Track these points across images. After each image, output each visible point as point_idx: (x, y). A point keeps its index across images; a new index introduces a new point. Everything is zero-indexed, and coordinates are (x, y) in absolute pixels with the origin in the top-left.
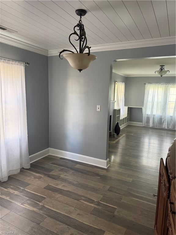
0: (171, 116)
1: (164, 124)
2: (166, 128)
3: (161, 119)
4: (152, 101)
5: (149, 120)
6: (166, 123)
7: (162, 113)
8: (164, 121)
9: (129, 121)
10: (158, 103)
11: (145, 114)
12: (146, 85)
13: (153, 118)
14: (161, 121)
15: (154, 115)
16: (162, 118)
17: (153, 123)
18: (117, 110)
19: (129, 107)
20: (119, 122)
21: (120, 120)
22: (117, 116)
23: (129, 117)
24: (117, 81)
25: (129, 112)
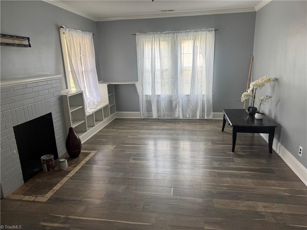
0: (187, 95)
1: (177, 110)
2: (181, 117)
3: (170, 102)
4: (152, 69)
5: (151, 106)
6: (180, 109)
7: (172, 91)
8: (176, 106)
9: (117, 111)
10: (162, 72)
11: (143, 95)
12: (137, 37)
13: (158, 102)
14: (171, 105)
15: (159, 96)
16: (173, 99)
17: (158, 110)
18: (70, 96)
19: (110, 85)
20: (84, 121)
21: (86, 116)
22: (70, 111)
23: (115, 104)
24: (63, 27)
25: (113, 94)
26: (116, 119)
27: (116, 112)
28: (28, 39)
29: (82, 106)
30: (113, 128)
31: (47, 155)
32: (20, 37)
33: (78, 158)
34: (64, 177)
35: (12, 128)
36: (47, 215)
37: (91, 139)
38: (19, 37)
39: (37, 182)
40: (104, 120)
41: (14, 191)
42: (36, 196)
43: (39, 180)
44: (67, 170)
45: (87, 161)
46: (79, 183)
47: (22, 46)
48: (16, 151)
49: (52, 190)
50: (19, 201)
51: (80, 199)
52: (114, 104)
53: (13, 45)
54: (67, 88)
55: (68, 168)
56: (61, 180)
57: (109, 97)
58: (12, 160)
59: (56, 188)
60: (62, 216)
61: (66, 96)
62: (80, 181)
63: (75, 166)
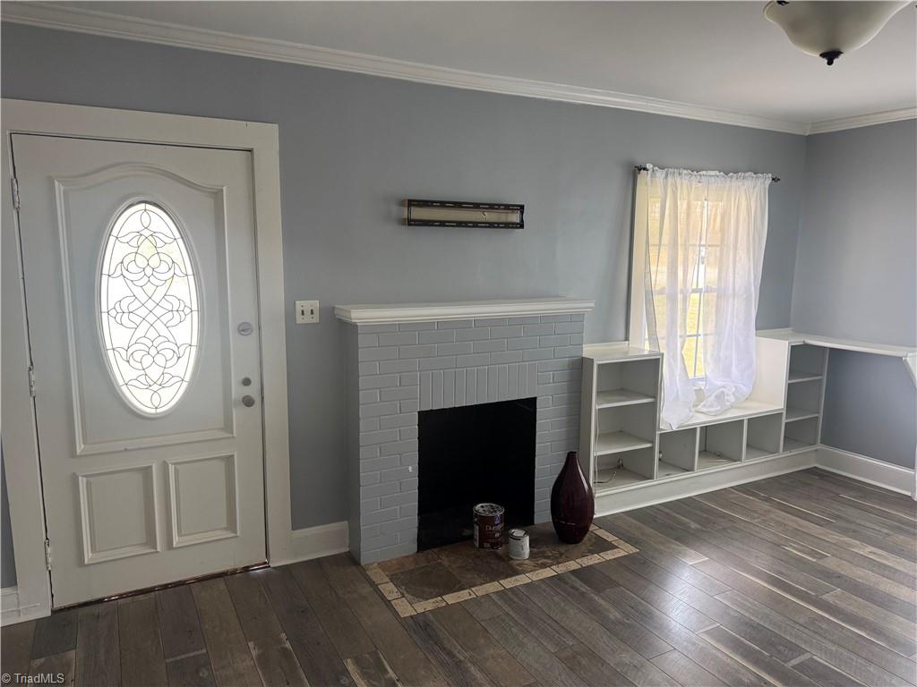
9: (826, 443)
18: (602, 365)
19: (806, 347)
20: (649, 445)
21: (658, 433)
22: (595, 406)
23: (821, 416)
24: (645, 169)
25: (820, 380)
26: (813, 471)
27: (819, 446)
28: (522, 208)
29: (651, 397)
30: (766, 500)
31: (494, 505)
32: (499, 205)
33: (574, 545)
34: (492, 580)
35: (417, 414)
36: (374, 649)
37: (662, 508)
38: (496, 205)
39: (439, 561)
40: (745, 462)
41: (388, 559)
42: (402, 594)
43: (446, 560)
44: (519, 565)
45: (583, 568)
46: (503, 617)
47: (498, 227)
48: (412, 468)
49: (439, 598)
50: (371, 586)
51: (462, 659)
52: (816, 415)
53: (475, 225)
54: (627, 339)
55: (526, 562)
56: (481, 584)
57: (791, 388)
58: (398, 485)
59: (451, 599)
60: (391, 674)
61: (592, 361)
62: (511, 613)
63: (544, 566)
